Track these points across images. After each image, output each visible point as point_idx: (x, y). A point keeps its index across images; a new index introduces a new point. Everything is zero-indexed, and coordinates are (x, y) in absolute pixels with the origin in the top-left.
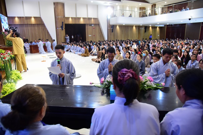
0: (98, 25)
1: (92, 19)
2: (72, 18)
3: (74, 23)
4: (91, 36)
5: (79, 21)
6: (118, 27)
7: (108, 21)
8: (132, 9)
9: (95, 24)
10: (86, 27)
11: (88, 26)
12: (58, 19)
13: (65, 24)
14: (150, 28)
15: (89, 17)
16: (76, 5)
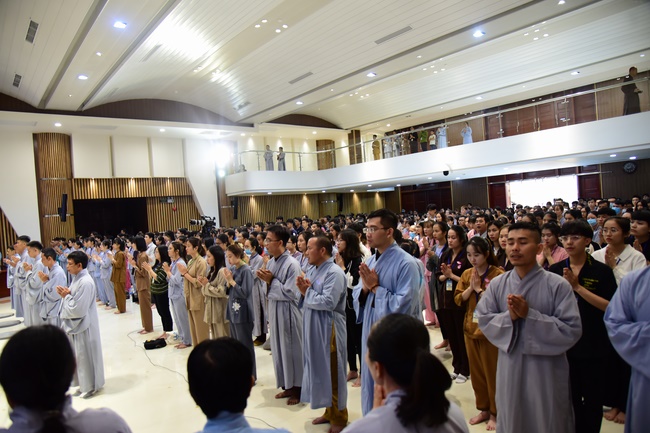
1: (168, 183)
2: (98, 181)
3: (105, 196)
5: (122, 190)
6: (253, 202)
7: (220, 187)
8: (293, 147)
9: (178, 198)
10: (149, 207)
11: (154, 204)
12: (49, 185)
13: (74, 201)
14: (355, 197)
15: (156, 175)
16: (111, 139)
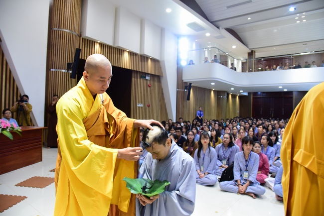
1: (150, 61)
2: (102, 45)
4: (141, 105)
5: (118, 59)
6: (191, 90)
10: (133, 80)
11: (136, 78)
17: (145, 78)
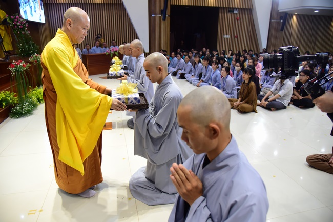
0: (248, 11)
3: (192, 4)
4: (228, 37)
5: (204, 0)
6: (294, 19)
7: (274, 4)
9: (242, 10)
10: (220, 15)
13: (171, 5)
17: (233, 12)
